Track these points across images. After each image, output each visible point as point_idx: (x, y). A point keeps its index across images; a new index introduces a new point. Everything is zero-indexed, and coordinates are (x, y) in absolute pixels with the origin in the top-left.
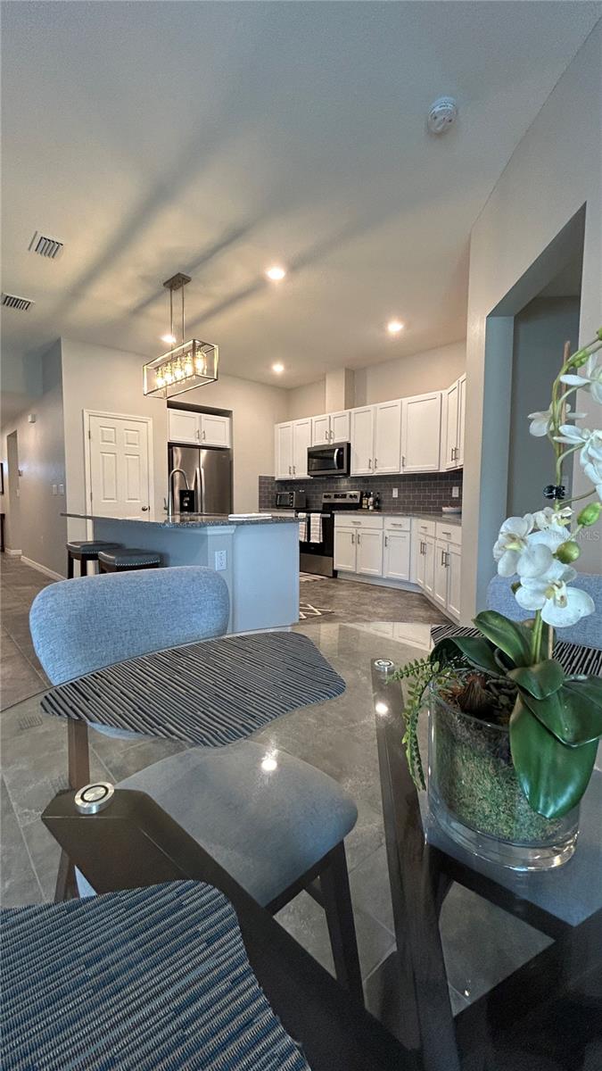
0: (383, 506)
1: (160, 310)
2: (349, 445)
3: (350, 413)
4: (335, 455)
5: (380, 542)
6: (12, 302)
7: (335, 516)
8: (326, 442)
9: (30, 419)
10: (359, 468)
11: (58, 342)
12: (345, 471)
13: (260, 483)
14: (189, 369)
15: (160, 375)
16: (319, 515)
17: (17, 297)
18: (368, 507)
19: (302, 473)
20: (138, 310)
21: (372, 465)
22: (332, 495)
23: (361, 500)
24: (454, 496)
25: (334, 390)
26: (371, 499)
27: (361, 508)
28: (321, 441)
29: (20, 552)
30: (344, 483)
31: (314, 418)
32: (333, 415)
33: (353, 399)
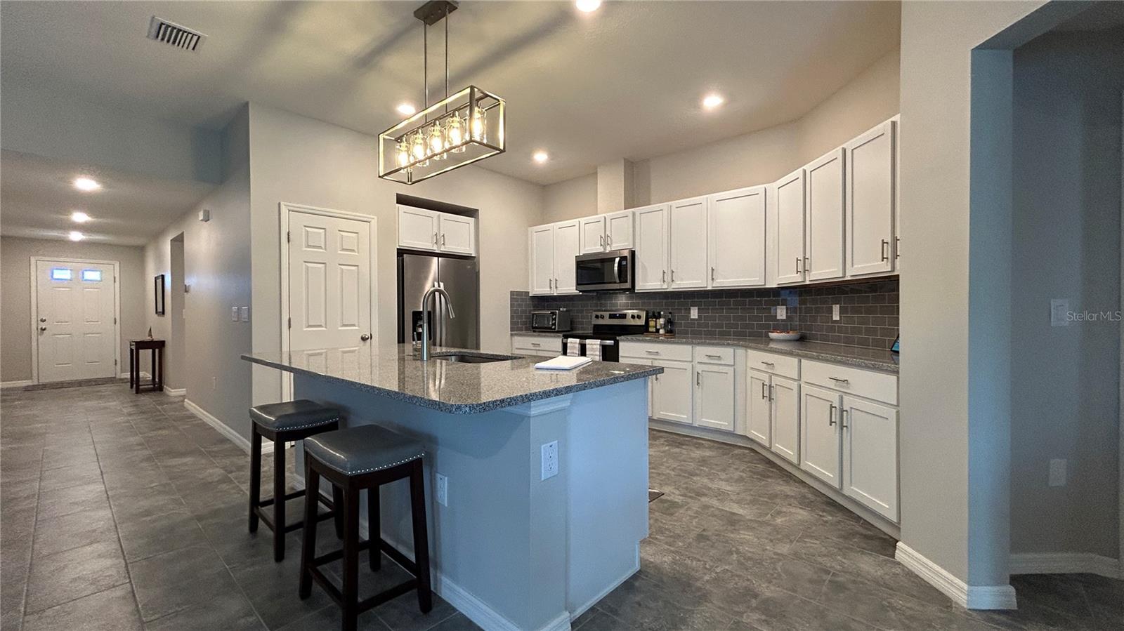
0: (676, 329)
2: (633, 253)
3: (634, 214)
4: (616, 265)
5: (688, 377)
7: (621, 344)
8: (601, 250)
9: (201, 217)
10: (648, 280)
11: (245, 107)
12: (628, 285)
13: (512, 299)
14: (456, 136)
15: (404, 148)
17: (178, 25)
18: (658, 331)
19: (568, 286)
20: (367, 61)
21: (668, 278)
22: (607, 314)
23: (647, 322)
25: (609, 187)
26: (662, 321)
27: (647, 331)
28: (593, 247)
29: (182, 391)
30: (622, 300)
31: (583, 220)
32: (609, 215)
33: (635, 196)
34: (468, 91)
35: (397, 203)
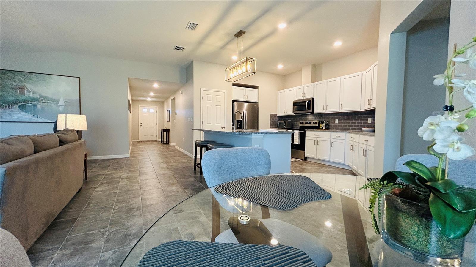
0: (330, 127)
1: (232, 46)
2: (313, 99)
3: (314, 84)
4: (307, 104)
5: (329, 144)
6: (178, 48)
7: (306, 132)
8: (302, 98)
9: (180, 92)
10: (318, 109)
11: (192, 62)
12: (311, 111)
13: (271, 117)
14: (244, 69)
15: (232, 72)
16: (298, 131)
17: (180, 46)
18: (323, 128)
19: (290, 112)
20: (223, 47)
21: (325, 108)
22: (304, 122)
23: (319, 125)
24: (368, 123)
25: (307, 74)
26: (324, 124)
27: (319, 128)
28: (299, 98)
29: (174, 144)
30: (310, 117)
31: (296, 88)
32: (305, 85)
33: (315, 79)
34: (246, 58)
35: (233, 86)
